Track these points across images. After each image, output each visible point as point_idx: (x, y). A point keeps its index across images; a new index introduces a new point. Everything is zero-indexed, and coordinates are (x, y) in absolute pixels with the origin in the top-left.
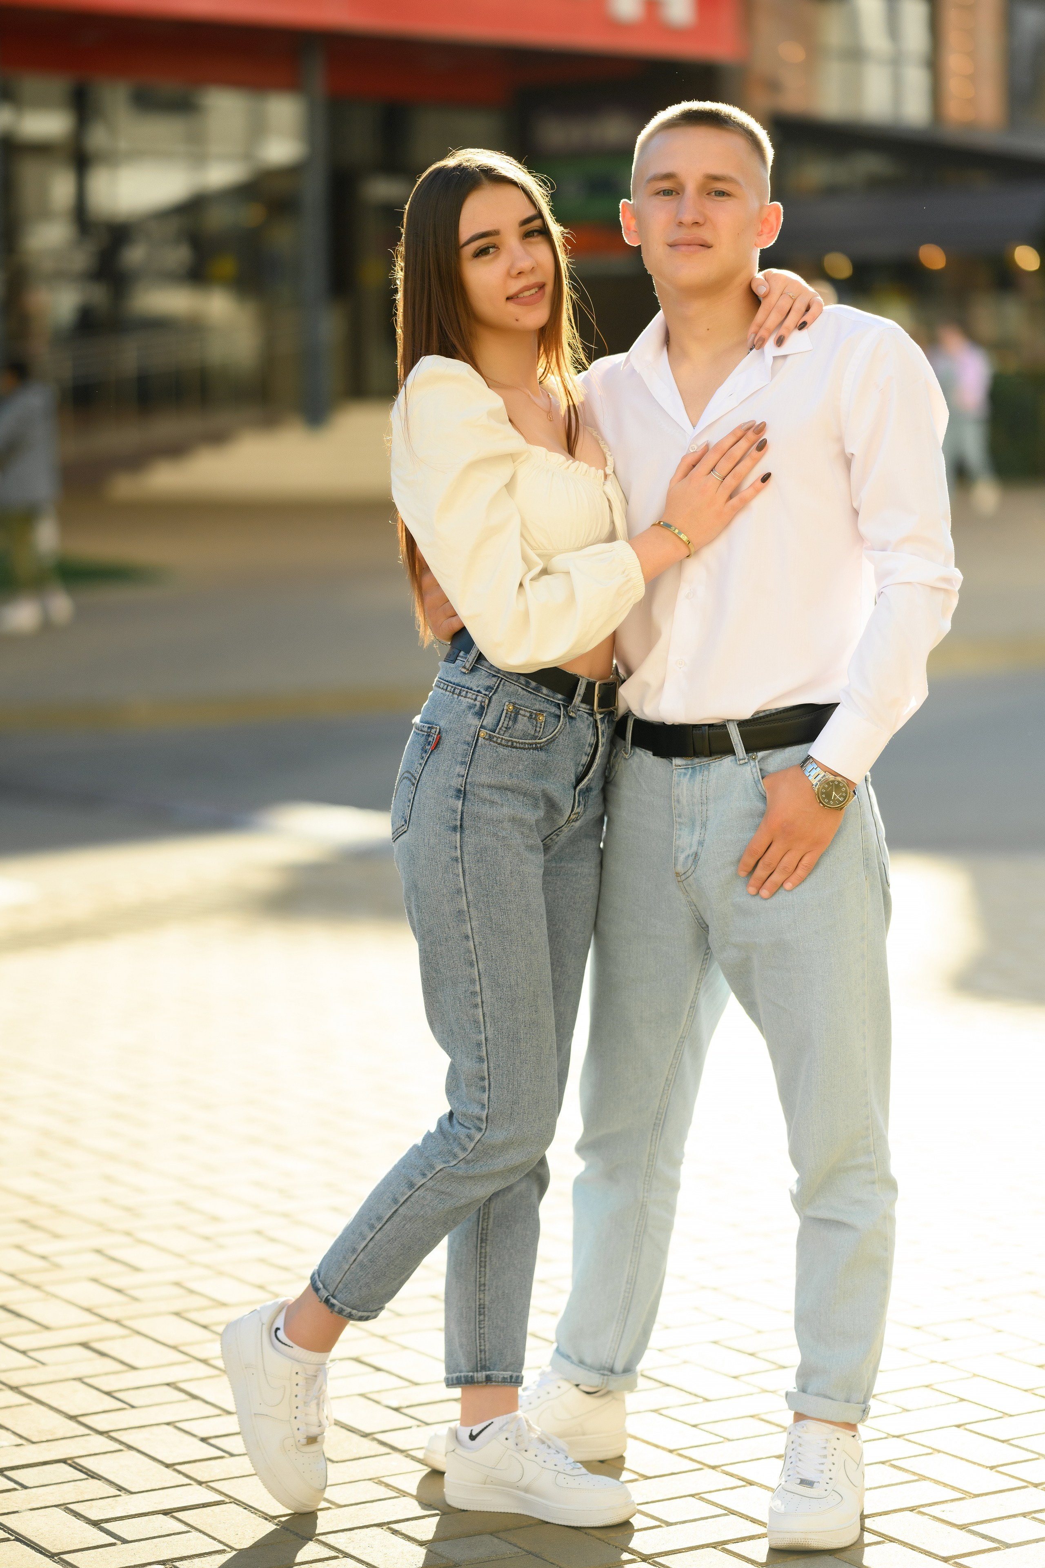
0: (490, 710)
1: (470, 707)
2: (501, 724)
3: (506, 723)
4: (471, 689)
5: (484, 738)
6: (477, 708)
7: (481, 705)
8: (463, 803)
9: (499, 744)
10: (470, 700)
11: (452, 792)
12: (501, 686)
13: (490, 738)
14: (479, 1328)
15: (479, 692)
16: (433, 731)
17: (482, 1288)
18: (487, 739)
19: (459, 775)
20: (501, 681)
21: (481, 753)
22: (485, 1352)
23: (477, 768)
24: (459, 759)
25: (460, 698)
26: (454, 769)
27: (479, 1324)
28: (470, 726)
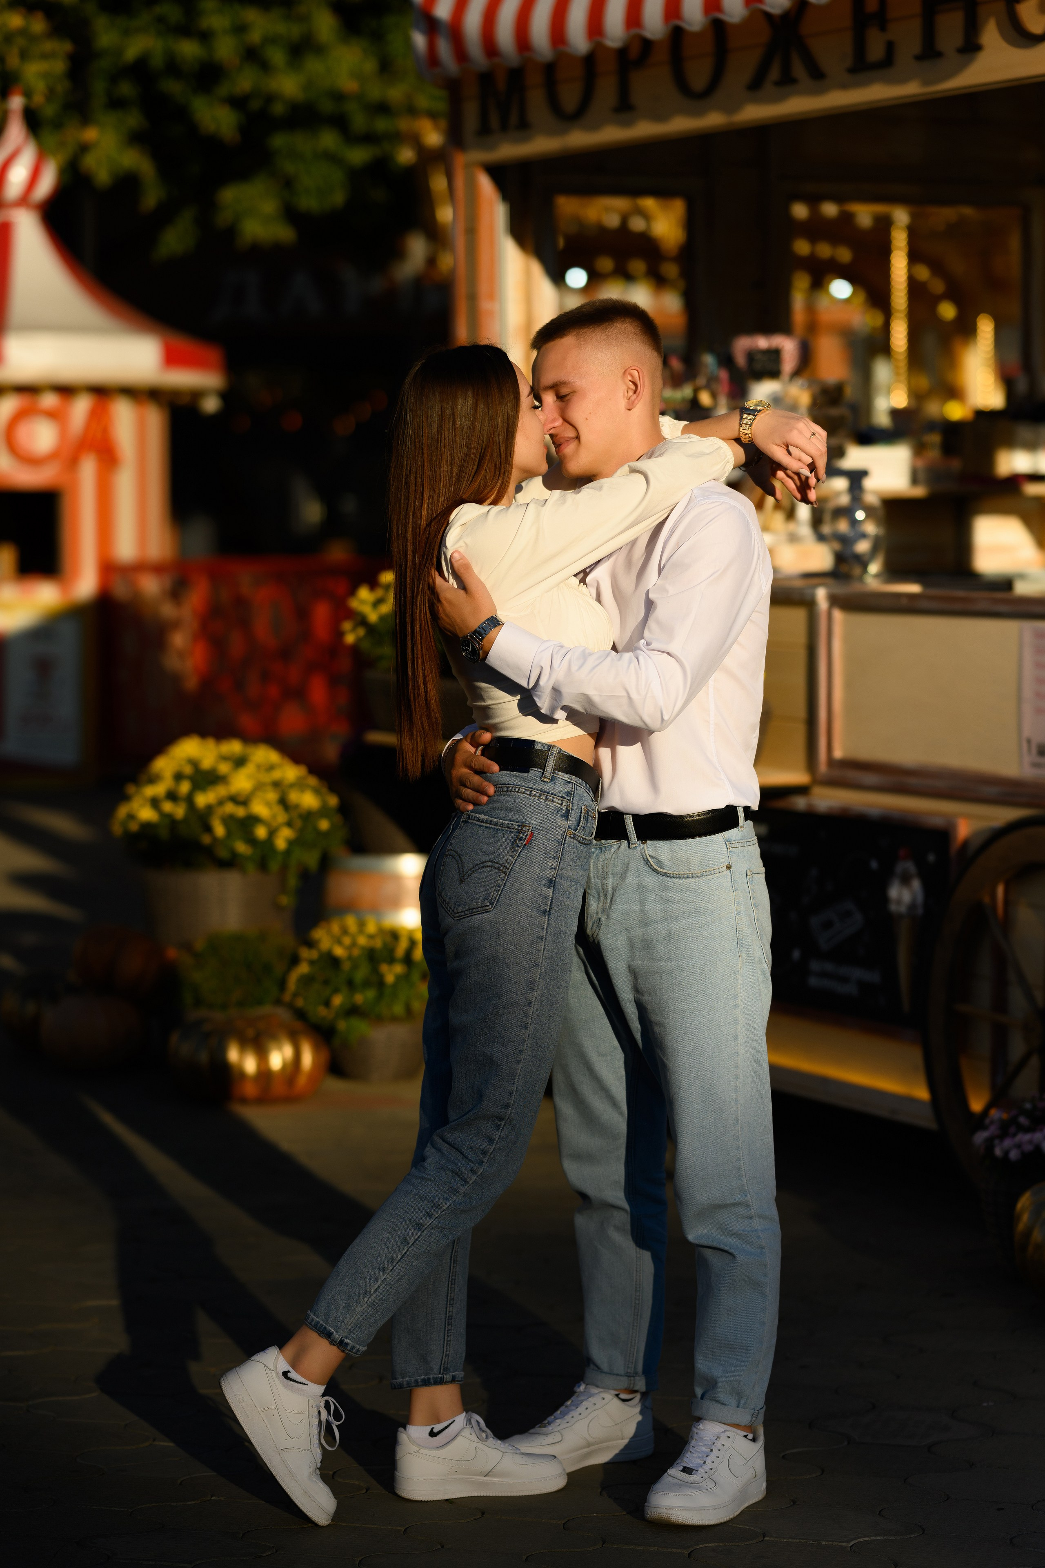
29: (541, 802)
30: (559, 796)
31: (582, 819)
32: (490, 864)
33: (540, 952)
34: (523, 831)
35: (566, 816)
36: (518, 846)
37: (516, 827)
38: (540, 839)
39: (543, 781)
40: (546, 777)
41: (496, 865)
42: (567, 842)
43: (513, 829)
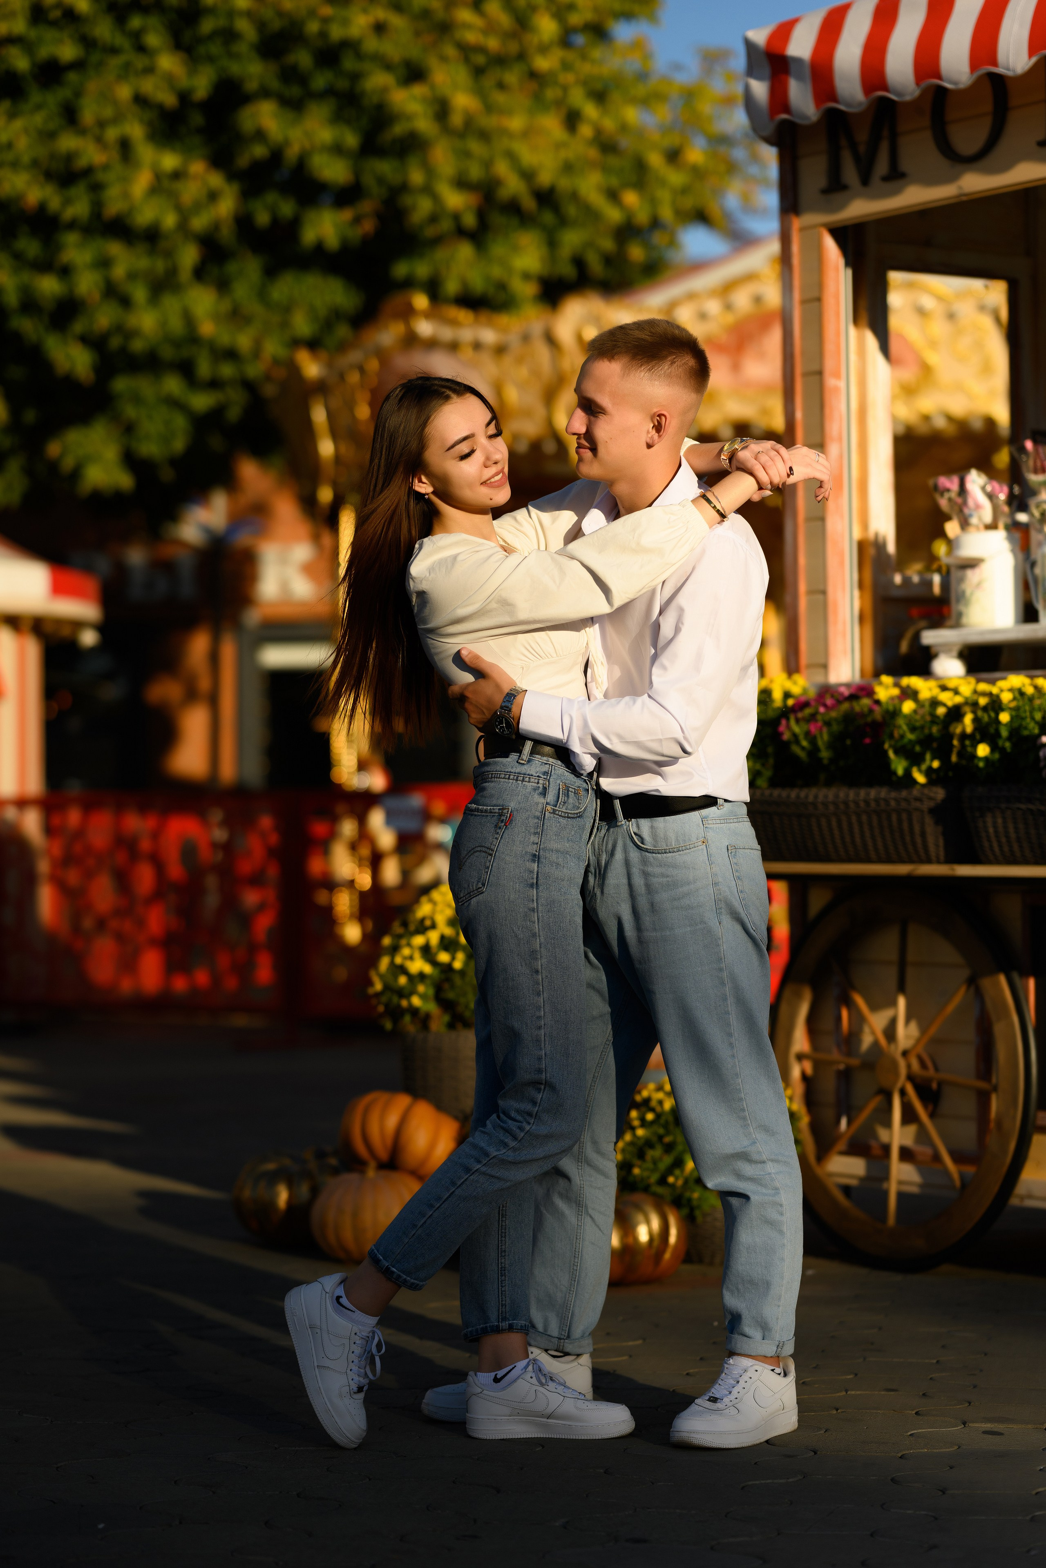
0: (551, 790)
1: (535, 789)
2: (560, 799)
3: (563, 798)
4: (532, 776)
5: (549, 812)
6: (541, 789)
7: (543, 786)
8: (538, 865)
9: (560, 816)
10: (533, 784)
11: (528, 857)
12: (553, 771)
13: (554, 812)
14: (501, 1286)
15: (538, 776)
16: (505, 811)
17: (503, 1254)
18: (552, 813)
19: (533, 843)
20: (552, 767)
21: (549, 824)
22: (506, 1306)
23: (547, 836)
24: (532, 830)
25: (524, 783)
26: (529, 839)
27: (501, 1283)
28: (537, 804)
29: (519, 784)
30: (535, 776)
31: (561, 795)
32: (479, 849)
33: (534, 923)
34: (503, 814)
35: (544, 793)
36: (500, 828)
37: (497, 811)
38: (519, 818)
39: (520, 763)
40: (523, 760)
41: (483, 849)
42: (546, 817)
43: (495, 813)
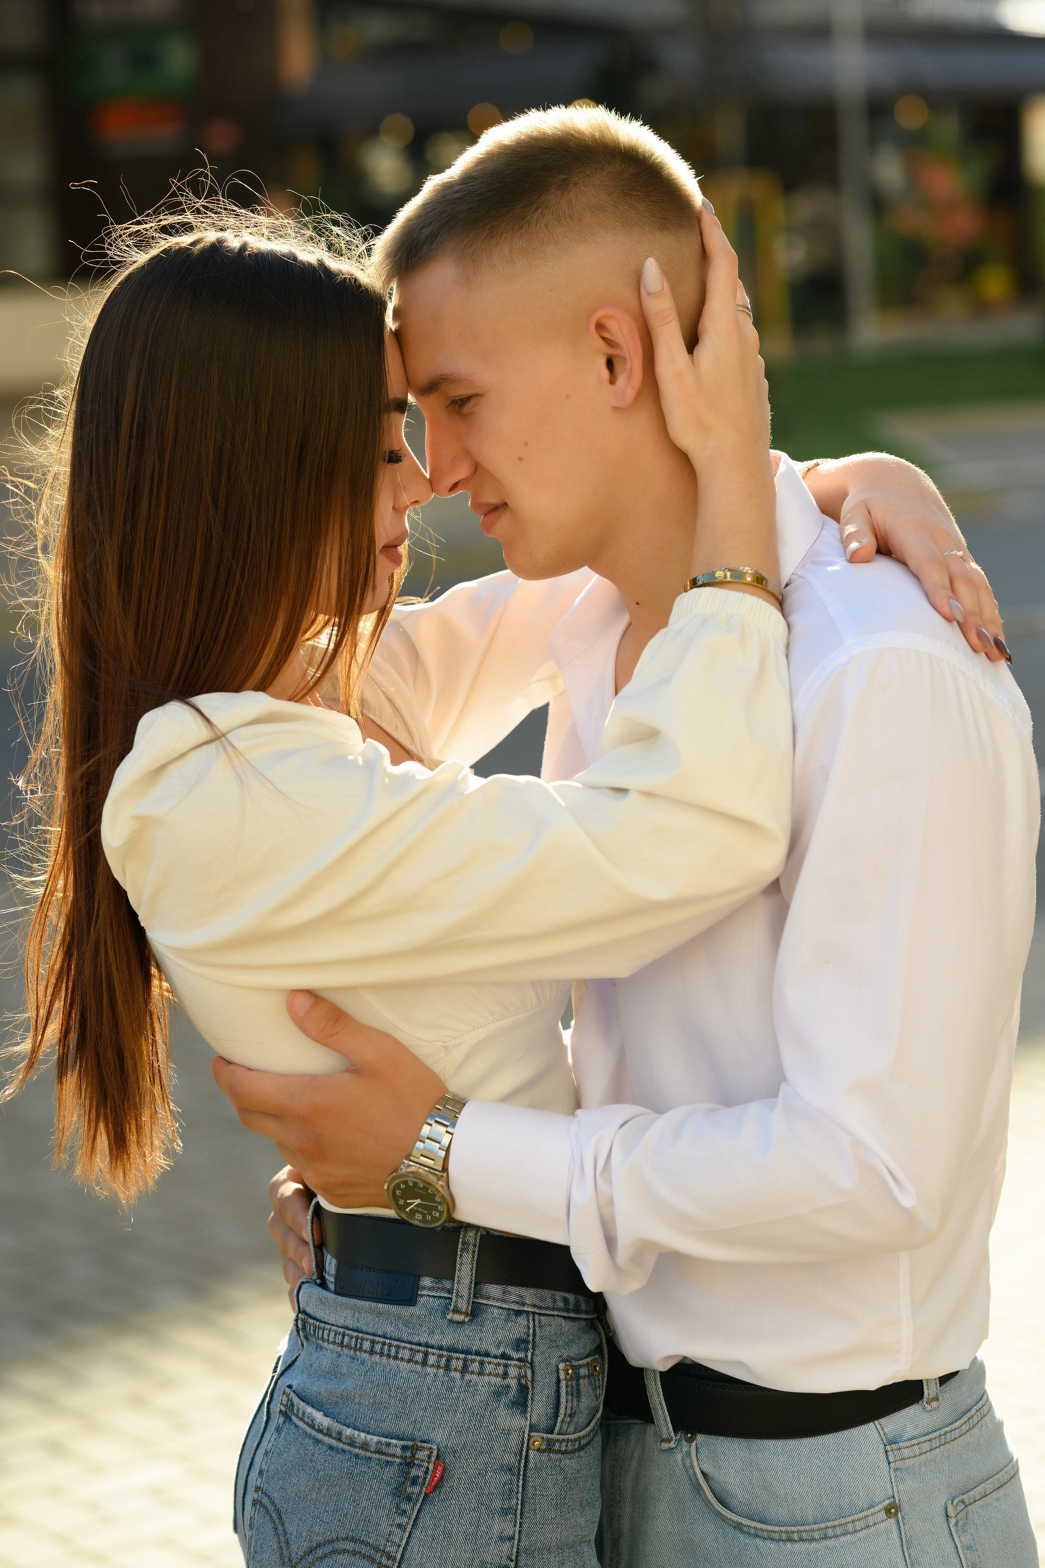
0: (538, 1387)
1: (498, 1393)
2: (562, 1411)
3: (571, 1406)
4: (487, 1355)
5: (538, 1450)
6: (513, 1393)
7: (520, 1384)
9: (565, 1455)
10: (493, 1380)
12: (537, 1329)
13: (549, 1447)
15: (504, 1356)
16: (422, 1455)
18: (544, 1451)
19: (502, 1539)
20: (534, 1320)
21: (538, 1481)
23: (535, 1514)
24: (497, 1504)
25: (468, 1377)
26: (489, 1527)
28: (507, 1432)
29: (453, 1380)
30: (495, 1357)
31: (563, 1400)
32: (350, 1546)
34: (416, 1462)
35: (521, 1403)
36: (409, 1499)
37: (399, 1452)
38: (460, 1473)
39: (451, 1321)
40: (456, 1311)
41: (364, 1549)
42: (531, 1465)
43: (394, 1456)
